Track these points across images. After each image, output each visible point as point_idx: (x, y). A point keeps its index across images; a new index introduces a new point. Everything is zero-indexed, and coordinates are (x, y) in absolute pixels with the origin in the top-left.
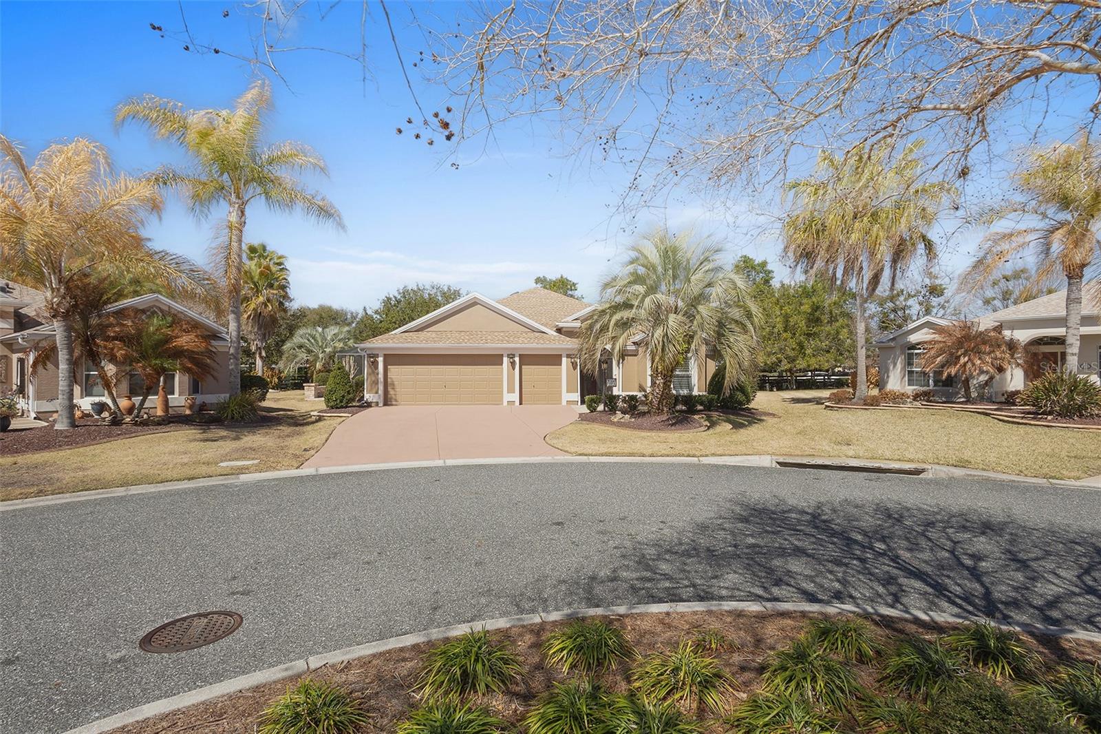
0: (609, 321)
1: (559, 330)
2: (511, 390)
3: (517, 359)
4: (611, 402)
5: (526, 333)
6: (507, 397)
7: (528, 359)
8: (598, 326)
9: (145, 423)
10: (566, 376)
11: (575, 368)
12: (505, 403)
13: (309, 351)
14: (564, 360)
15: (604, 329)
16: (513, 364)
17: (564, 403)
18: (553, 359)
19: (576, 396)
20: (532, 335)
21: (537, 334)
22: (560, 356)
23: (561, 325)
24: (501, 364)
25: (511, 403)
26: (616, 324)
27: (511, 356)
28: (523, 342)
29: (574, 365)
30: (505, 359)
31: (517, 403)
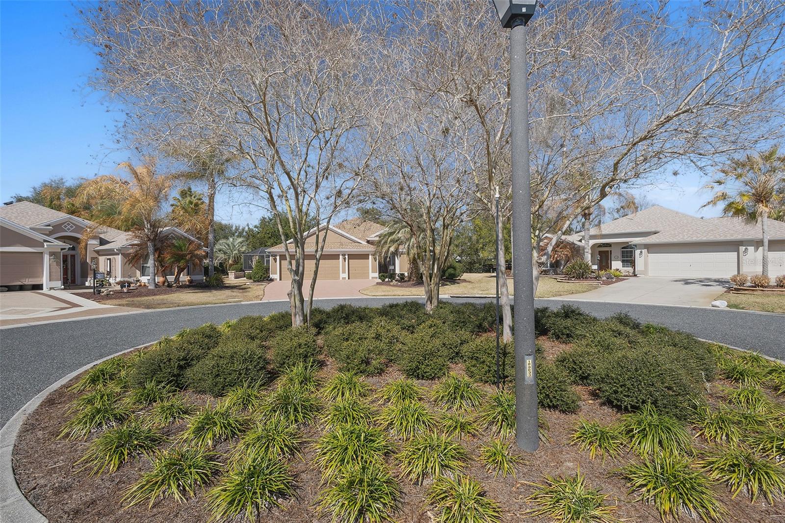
0: (388, 239)
1: (368, 242)
2: (344, 272)
3: (347, 257)
4: (392, 276)
5: (351, 243)
6: (342, 275)
7: (352, 256)
8: (383, 242)
9: (181, 287)
10: (371, 264)
11: (376, 261)
12: (341, 279)
13: (225, 253)
14: (370, 257)
15: (386, 242)
16: (345, 259)
17: (370, 278)
18: (365, 256)
19: (377, 275)
20: (353, 244)
21: (356, 244)
22: (368, 255)
23: (369, 239)
24: (339, 259)
25: (344, 278)
26: (391, 241)
27: (344, 255)
28: (350, 248)
29: (375, 259)
30: (341, 257)
31: (347, 278)
